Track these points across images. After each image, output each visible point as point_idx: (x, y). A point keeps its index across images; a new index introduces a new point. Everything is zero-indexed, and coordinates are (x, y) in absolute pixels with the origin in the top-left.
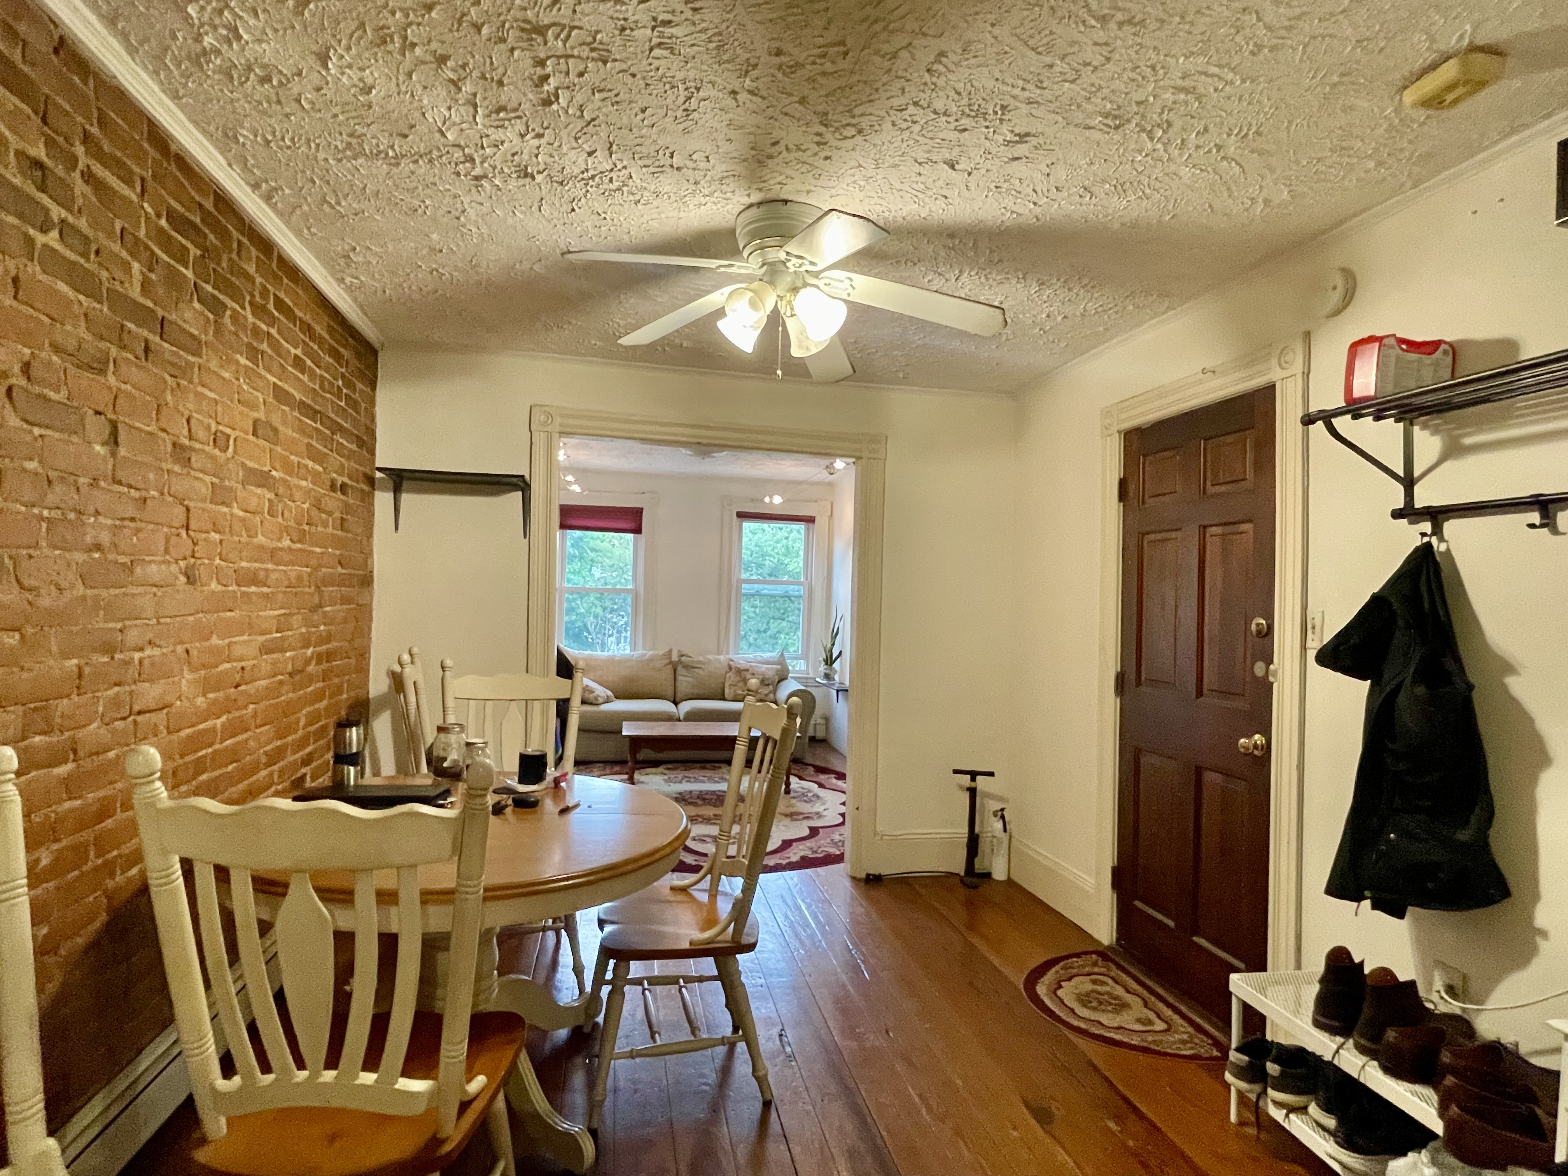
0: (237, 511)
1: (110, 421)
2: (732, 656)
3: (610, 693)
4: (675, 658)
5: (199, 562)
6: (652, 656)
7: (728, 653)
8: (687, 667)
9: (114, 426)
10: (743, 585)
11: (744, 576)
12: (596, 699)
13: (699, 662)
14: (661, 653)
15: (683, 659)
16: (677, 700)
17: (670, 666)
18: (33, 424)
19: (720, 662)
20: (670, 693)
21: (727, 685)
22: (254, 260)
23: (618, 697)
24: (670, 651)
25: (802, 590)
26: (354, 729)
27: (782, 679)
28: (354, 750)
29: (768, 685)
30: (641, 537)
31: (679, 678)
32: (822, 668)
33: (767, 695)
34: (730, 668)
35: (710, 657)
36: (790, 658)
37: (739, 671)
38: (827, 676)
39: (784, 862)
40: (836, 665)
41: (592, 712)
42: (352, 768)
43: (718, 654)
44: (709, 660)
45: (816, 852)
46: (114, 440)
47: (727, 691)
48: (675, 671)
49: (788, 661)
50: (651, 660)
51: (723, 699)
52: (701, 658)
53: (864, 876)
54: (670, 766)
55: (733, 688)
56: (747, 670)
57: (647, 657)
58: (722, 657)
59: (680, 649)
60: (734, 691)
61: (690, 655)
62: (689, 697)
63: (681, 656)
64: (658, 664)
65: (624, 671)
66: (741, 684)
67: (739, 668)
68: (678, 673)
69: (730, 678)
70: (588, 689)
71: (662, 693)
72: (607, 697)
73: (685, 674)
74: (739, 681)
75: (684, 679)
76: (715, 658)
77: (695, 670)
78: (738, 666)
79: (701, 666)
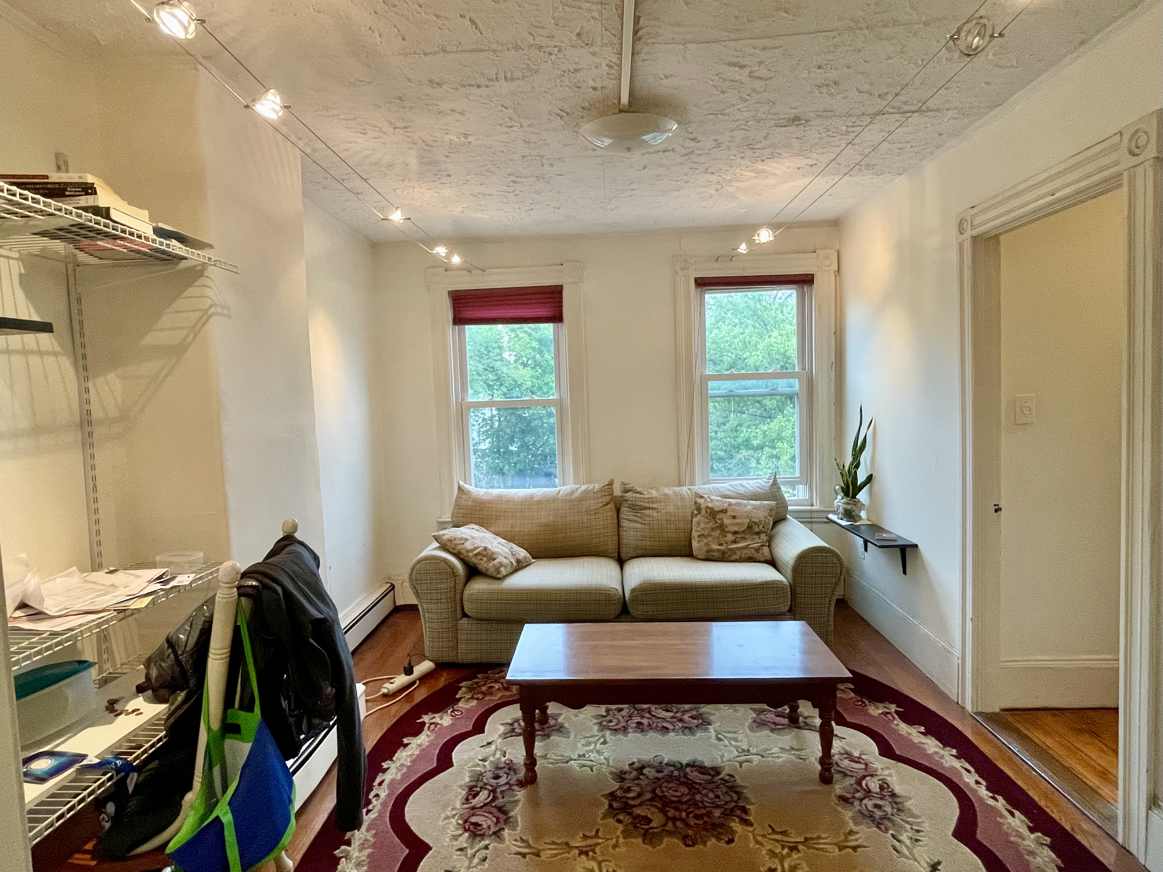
2: (699, 488)
3: (522, 553)
4: (617, 491)
6: (586, 492)
7: (693, 483)
8: (636, 508)
10: (711, 384)
11: (710, 370)
12: (497, 570)
13: (652, 500)
14: (597, 487)
15: (629, 495)
16: (623, 556)
17: (611, 506)
19: (683, 499)
20: (612, 546)
21: (695, 534)
23: (538, 557)
24: (611, 484)
25: (796, 385)
27: (779, 519)
29: (758, 533)
30: (564, 327)
31: (625, 524)
32: (840, 501)
33: (757, 550)
34: (699, 508)
35: (666, 490)
36: (785, 483)
37: (713, 514)
38: (849, 514)
40: (862, 496)
41: (491, 593)
43: (680, 485)
44: (666, 496)
47: (695, 544)
48: (618, 510)
49: (783, 489)
50: (585, 496)
51: (692, 557)
52: (654, 493)
55: (704, 540)
56: (724, 511)
57: (577, 494)
58: (684, 490)
59: (626, 482)
60: (707, 544)
61: (640, 489)
62: (639, 552)
63: (627, 491)
64: (593, 504)
65: (545, 517)
66: (717, 533)
67: (712, 509)
68: (622, 516)
69: (699, 523)
70: (487, 554)
71: (602, 548)
72: (518, 561)
73: (632, 518)
74: (713, 529)
75: (632, 525)
76: (674, 492)
77: (647, 512)
78: (710, 505)
79: (654, 506)
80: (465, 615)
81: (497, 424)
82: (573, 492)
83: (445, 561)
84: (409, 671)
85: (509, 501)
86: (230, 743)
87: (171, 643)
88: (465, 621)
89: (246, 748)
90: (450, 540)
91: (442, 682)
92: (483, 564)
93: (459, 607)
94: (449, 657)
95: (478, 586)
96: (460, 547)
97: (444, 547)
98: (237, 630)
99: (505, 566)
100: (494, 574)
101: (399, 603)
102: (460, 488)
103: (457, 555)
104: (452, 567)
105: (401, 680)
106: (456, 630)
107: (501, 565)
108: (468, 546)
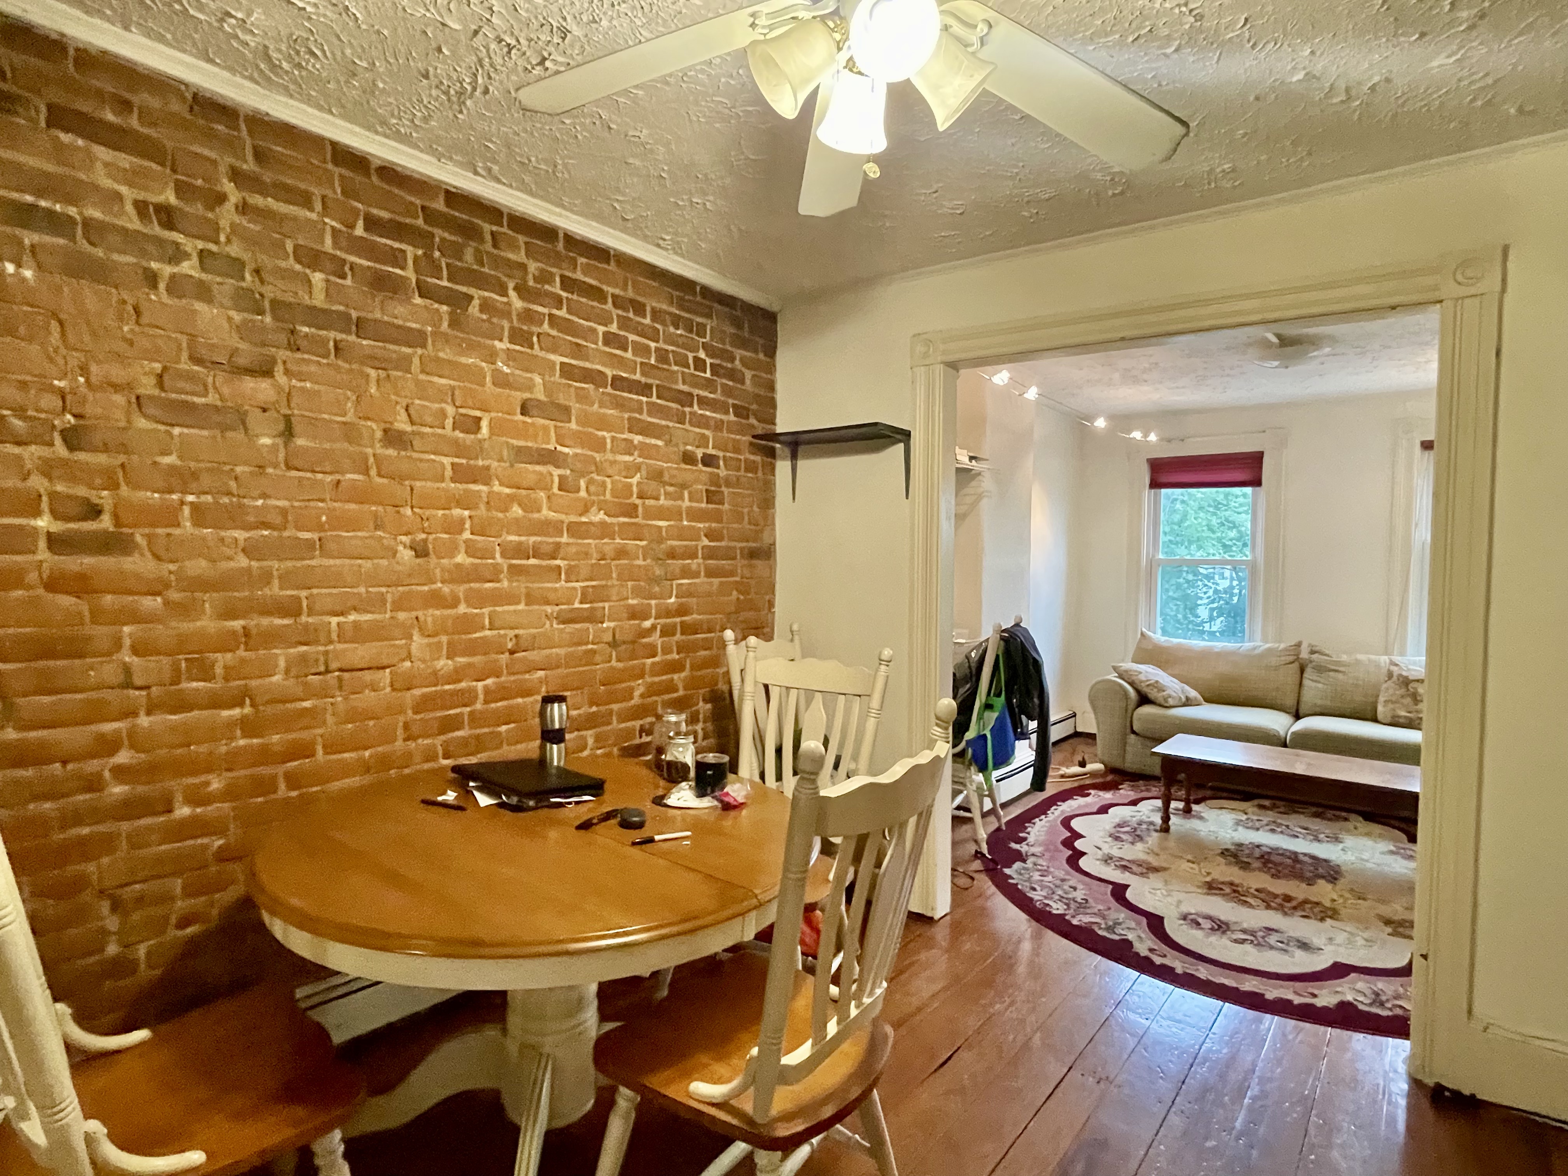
0: (497, 488)
1: (285, 416)
2: (1397, 659)
3: (1193, 694)
4: (1304, 654)
5: (431, 537)
6: (1269, 650)
8: (1321, 669)
9: (288, 419)
12: (1166, 700)
13: (1338, 663)
14: (1282, 646)
15: (1315, 656)
16: (1301, 712)
17: (1296, 666)
18: (173, 425)
19: (1378, 666)
20: (1290, 702)
21: (1382, 699)
22: (523, 246)
23: (1209, 700)
24: (1299, 645)
26: (556, 705)
28: (557, 726)
30: (1261, 491)
31: (1306, 682)
34: (1390, 675)
35: (1361, 657)
37: (1406, 682)
39: (1297, 1000)
41: (1159, 717)
42: (555, 746)
44: (1358, 662)
45: (1382, 1004)
46: (288, 433)
47: (1380, 709)
48: (1302, 671)
50: (1265, 655)
51: (1375, 720)
52: (1344, 658)
53: (1432, 1085)
54: (1267, 803)
55: (1391, 706)
57: (1259, 651)
59: (1314, 643)
60: (1394, 710)
61: (1327, 652)
62: (1318, 710)
63: (1313, 652)
64: (1274, 661)
65: (1223, 668)
66: (1408, 700)
67: (1406, 678)
68: (1305, 675)
69: (1387, 689)
70: (1157, 686)
71: (1279, 702)
72: (1187, 699)
73: (1315, 678)
74: (1402, 697)
75: (1313, 684)
76: (1369, 660)
77: (1331, 674)
78: (1404, 673)
79: (1341, 669)
80: (1133, 732)
81: (1235, 599)
82: (1255, 648)
83: (1120, 685)
84: (1082, 764)
85: (1189, 650)
86: (987, 714)
87: (968, 657)
88: (1133, 736)
89: (995, 715)
90: (1126, 671)
91: (1110, 778)
92: (1153, 694)
93: (1128, 724)
94: (1118, 764)
95: (1146, 709)
96: (1134, 678)
97: (1121, 676)
98: (997, 656)
99: (1173, 698)
100: (1163, 702)
101: (1079, 730)
102: (1142, 634)
103: (1131, 684)
104: (1125, 692)
105: (1077, 769)
106: (1124, 744)
107: (1170, 696)
108: (1142, 677)
